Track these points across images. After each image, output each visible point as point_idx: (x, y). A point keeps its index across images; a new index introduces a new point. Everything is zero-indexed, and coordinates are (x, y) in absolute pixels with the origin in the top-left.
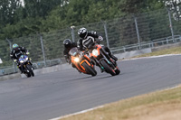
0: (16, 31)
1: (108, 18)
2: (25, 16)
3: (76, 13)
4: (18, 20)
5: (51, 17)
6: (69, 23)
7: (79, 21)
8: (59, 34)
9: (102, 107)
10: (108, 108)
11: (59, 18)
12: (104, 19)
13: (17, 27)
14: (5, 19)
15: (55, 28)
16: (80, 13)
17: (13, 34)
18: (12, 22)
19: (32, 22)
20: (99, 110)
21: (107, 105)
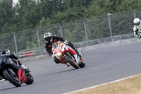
0: (65, 18)
1: (137, 7)
2: (72, 6)
3: (112, 3)
4: (67, 9)
5: (92, 6)
6: (107, 11)
7: (114, 10)
8: (99, 20)
9: (131, 77)
10: (136, 78)
11: (99, 7)
12: (133, 8)
13: (65, 14)
14: (56, 7)
15: (95, 15)
16: (115, 3)
17: (62, 19)
18: (62, 10)
19: (78, 10)
20: (130, 80)
21: (136, 76)
